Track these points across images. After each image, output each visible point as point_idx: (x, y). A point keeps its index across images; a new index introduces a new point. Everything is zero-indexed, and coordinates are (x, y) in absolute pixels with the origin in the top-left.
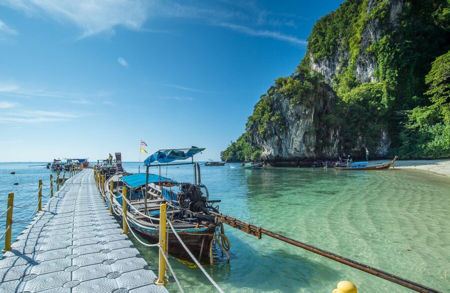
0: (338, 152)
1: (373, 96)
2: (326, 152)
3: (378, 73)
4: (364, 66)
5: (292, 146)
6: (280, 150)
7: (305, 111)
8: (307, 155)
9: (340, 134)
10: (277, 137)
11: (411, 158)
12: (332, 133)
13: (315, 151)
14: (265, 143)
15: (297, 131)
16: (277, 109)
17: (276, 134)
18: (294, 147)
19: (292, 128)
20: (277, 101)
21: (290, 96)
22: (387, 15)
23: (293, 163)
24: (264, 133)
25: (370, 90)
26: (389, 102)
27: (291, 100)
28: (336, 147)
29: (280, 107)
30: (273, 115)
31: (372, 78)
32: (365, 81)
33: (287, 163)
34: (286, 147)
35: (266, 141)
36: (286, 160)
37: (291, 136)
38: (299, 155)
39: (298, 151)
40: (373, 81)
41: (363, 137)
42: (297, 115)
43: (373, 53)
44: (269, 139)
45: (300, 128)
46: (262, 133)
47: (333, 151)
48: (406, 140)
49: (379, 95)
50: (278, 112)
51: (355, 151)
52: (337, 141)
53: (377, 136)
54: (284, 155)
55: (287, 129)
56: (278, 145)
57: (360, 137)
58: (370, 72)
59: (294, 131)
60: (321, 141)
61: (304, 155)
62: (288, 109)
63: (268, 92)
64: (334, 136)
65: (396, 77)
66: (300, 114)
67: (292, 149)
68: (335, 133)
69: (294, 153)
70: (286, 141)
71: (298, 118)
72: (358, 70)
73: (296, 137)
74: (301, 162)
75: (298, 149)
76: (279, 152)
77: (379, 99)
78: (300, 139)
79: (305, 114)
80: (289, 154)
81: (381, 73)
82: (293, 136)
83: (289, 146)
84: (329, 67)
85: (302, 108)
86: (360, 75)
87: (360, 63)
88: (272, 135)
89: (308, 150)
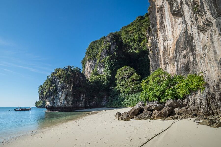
0: (85, 104)
1: (102, 80)
2: (78, 104)
3: (105, 71)
4: (100, 67)
5: (59, 101)
6: (53, 103)
7: (67, 85)
8: (67, 106)
9: (86, 96)
10: (52, 97)
11: (111, 107)
12: (82, 96)
13: (72, 104)
14: (46, 99)
15: (62, 94)
16: (53, 84)
17: (52, 95)
18: (60, 102)
19: (60, 93)
20: (54, 79)
21: (60, 78)
22: (110, 49)
23: (59, 109)
24: (46, 94)
25: (101, 78)
26: (107, 83)
27: (60, 80)
28: (84, 102)
29: (55, 83)
30: (51, 86)
31: (103, 72)
32: (101, 74)
33: (57, 109)
34: (56, 102)
35: (46, 98)
36: (56, 108)
37: (59, 96)
38: (62, 106)
39: (62, 104)
40: (103, 74)
41: (97, 97)
42: (62, 87)
43: (103, 63)
44: (48, 97)
45: (64, 93)
46: (45, 94)
47: (82, 103)
48: (110, 100)
49: (104, 80)
50: (54, 85)
51: (93, 104)
52: (84, 99)
53: (102, 97)
54: (55, 105)
55: (57, 93)
56: (53, 101)
57: (96, 98)
58: (103, 70)
59: (60, 94)
60: (76, 99)
61: (65, 105)
62: (58, 84)
63: (51, 74)
64: (82, 97)
65: (111, 73)
66: (64, 87)
67: (59, 103)
68: (83, 95)
69: (60, 105)
70: (57, 99)
71: (63, 88)
72: (98, 68)
73: (62, 97)
74: (63, 109)
75: (63, 103)
76: (53, 104)
77: (103, 82)
78: (63, 98)
79: (67, 87)
80: (58, 105)
81: (106, 71)
82: (60, 97)
83: (58, 101)
84: (94, 64)
85: (65, 84)
86: (99, 70)
87: (99, 65)
88: (49, 96)
89: (68, 103)
